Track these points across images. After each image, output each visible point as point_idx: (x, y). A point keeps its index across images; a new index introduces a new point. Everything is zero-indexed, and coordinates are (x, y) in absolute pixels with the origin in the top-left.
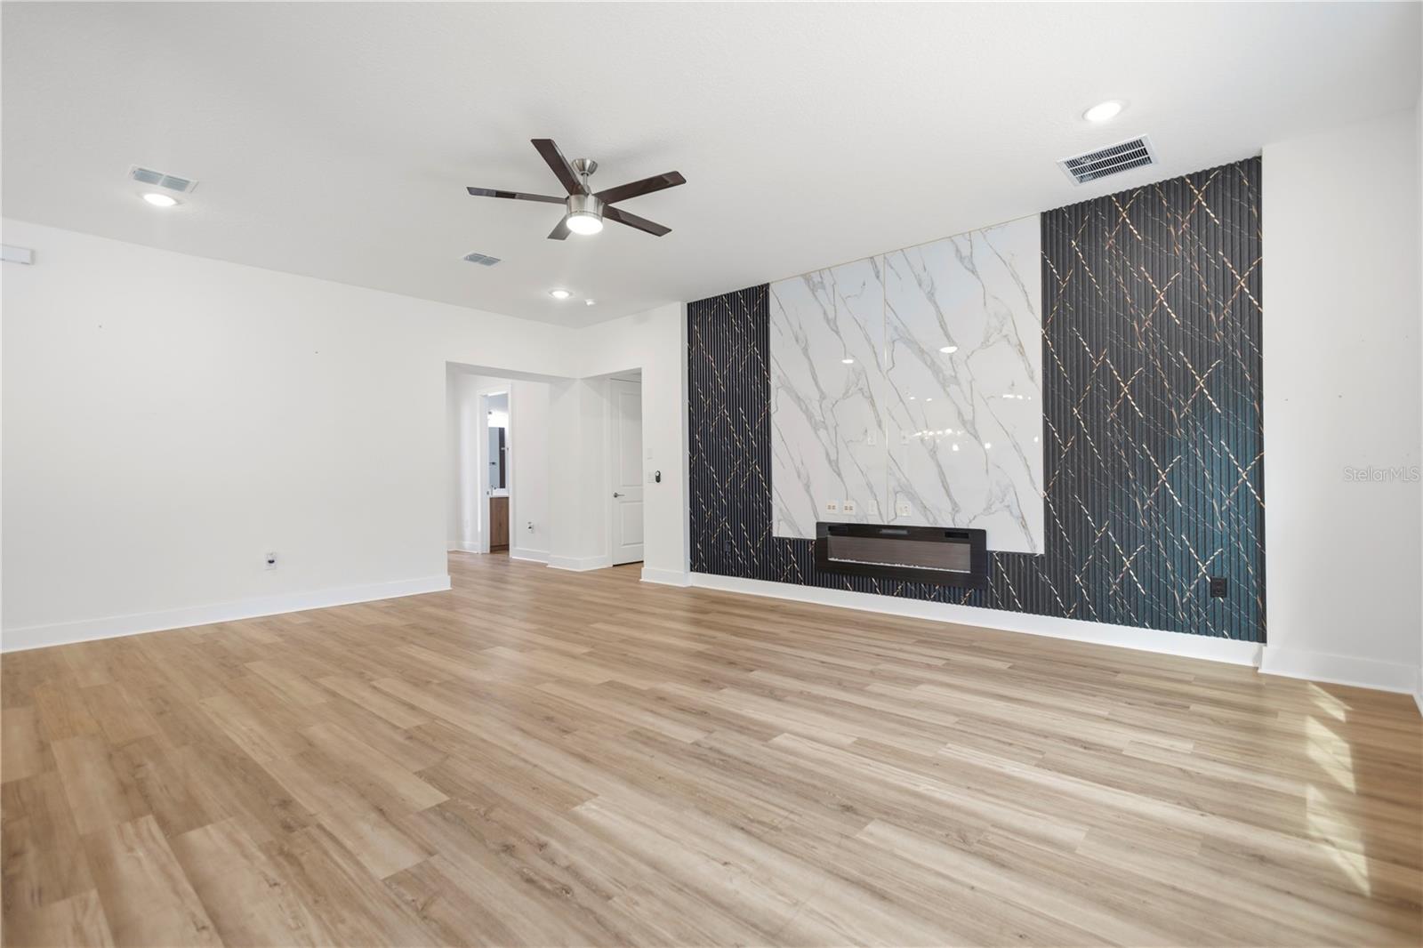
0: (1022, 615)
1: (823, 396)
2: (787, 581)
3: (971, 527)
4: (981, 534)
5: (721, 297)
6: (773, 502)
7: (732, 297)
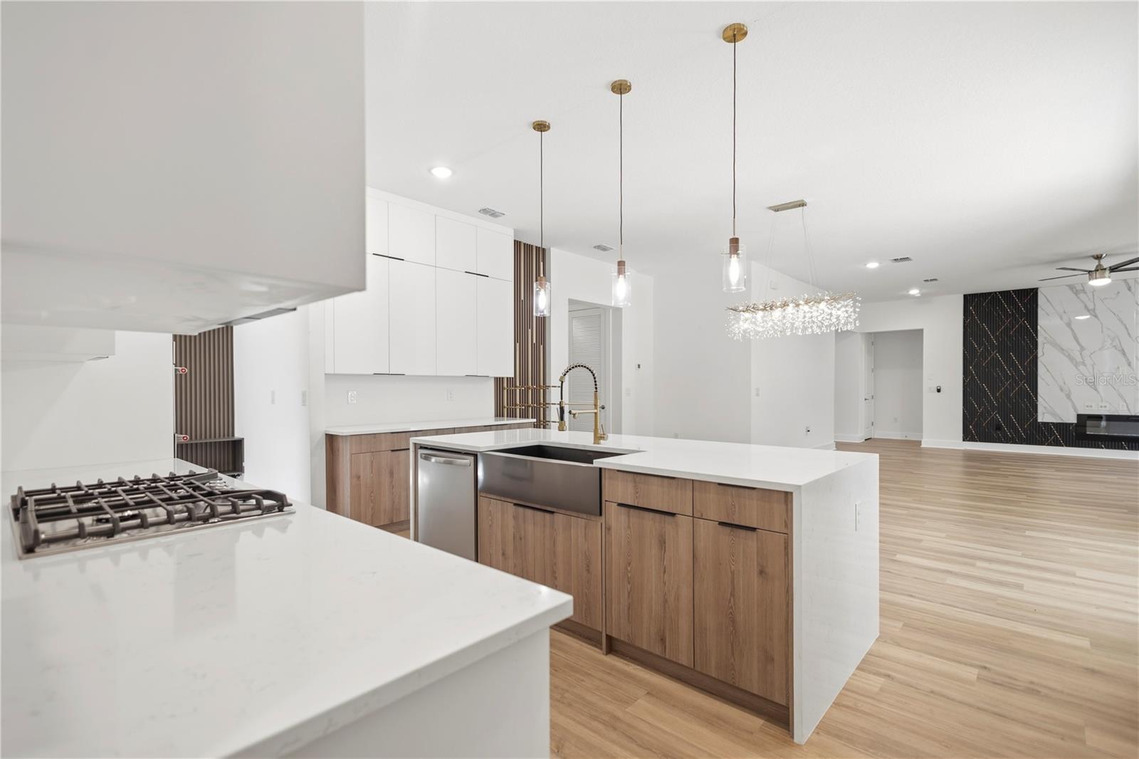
2: (1050, 445)
5: (996, 293)
6: (1039, 403)
7: (1006, 294)
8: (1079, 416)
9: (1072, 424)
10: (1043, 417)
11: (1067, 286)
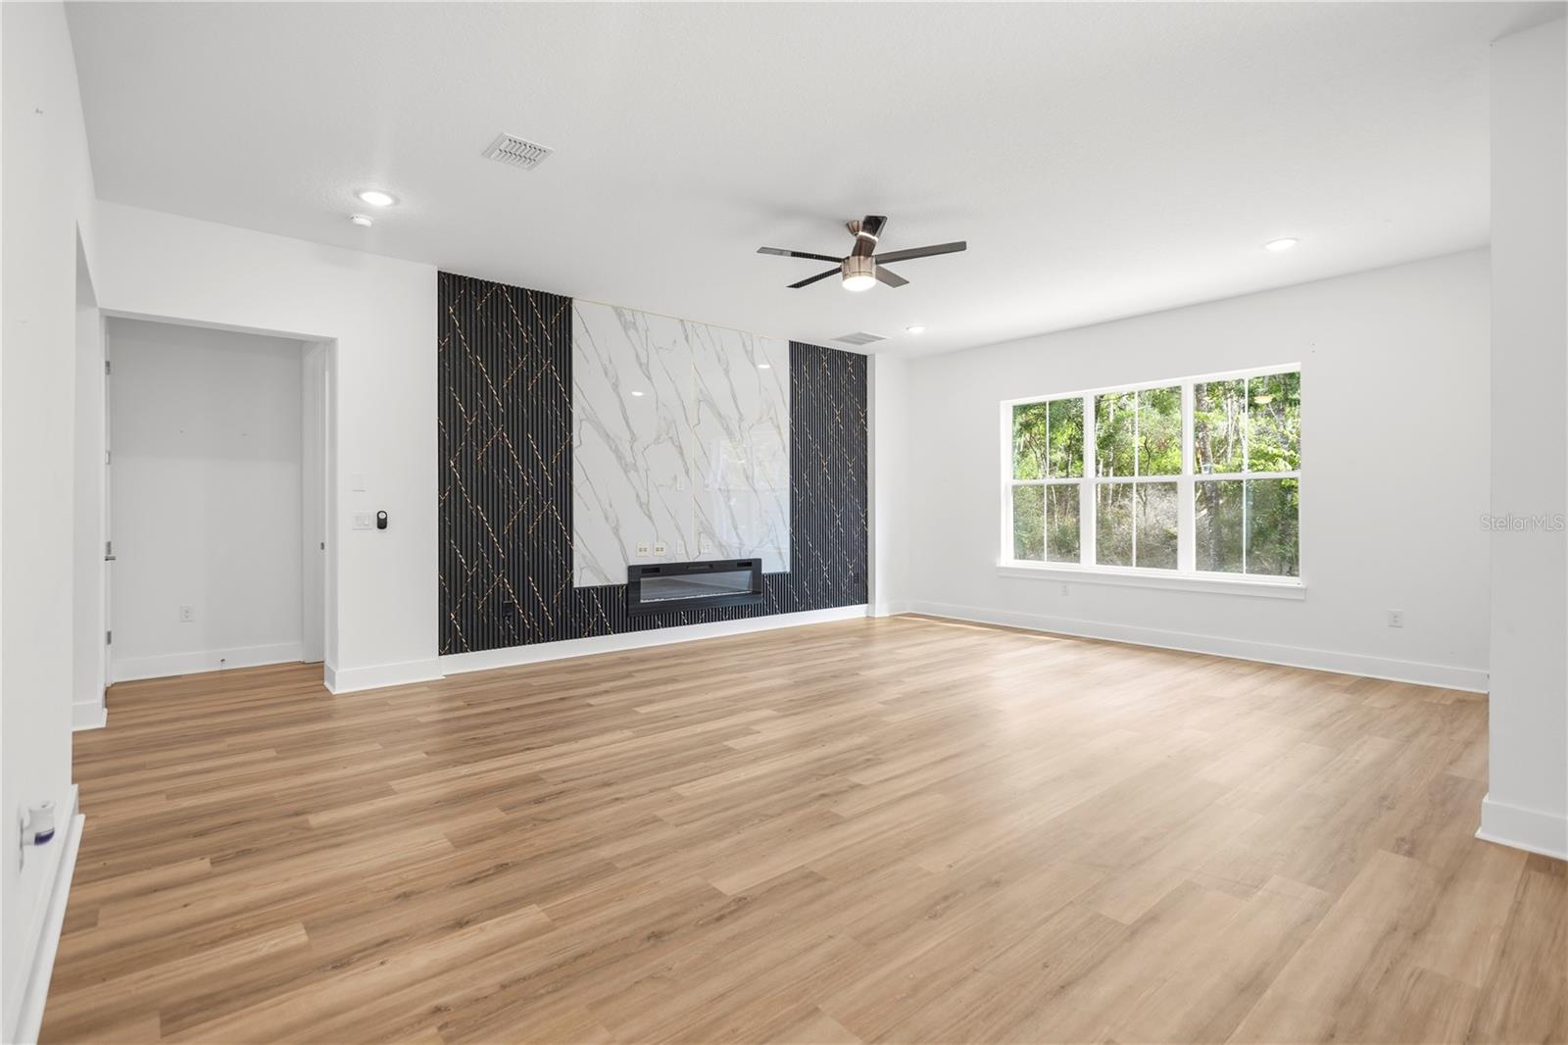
0: (780, 616)
1: (634, 438)
2: (592, 634)
3: (751, 557)
4: (759, 561)
5: (500, 286)
6: (574, 548)
7: (518, 293)
8: (632, 569)
9: (622, 586)
10: (584, 577)
11: (613, 307)
